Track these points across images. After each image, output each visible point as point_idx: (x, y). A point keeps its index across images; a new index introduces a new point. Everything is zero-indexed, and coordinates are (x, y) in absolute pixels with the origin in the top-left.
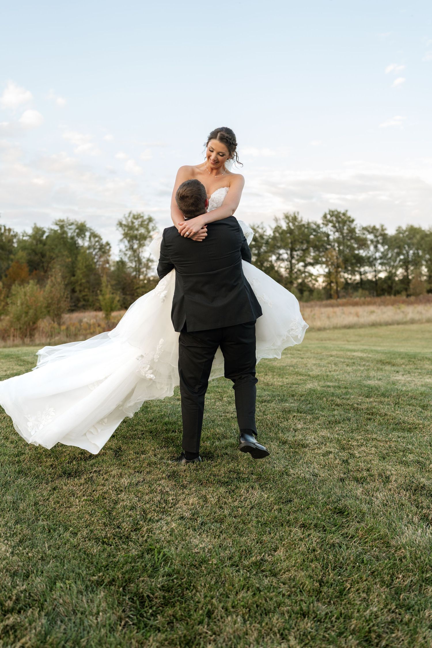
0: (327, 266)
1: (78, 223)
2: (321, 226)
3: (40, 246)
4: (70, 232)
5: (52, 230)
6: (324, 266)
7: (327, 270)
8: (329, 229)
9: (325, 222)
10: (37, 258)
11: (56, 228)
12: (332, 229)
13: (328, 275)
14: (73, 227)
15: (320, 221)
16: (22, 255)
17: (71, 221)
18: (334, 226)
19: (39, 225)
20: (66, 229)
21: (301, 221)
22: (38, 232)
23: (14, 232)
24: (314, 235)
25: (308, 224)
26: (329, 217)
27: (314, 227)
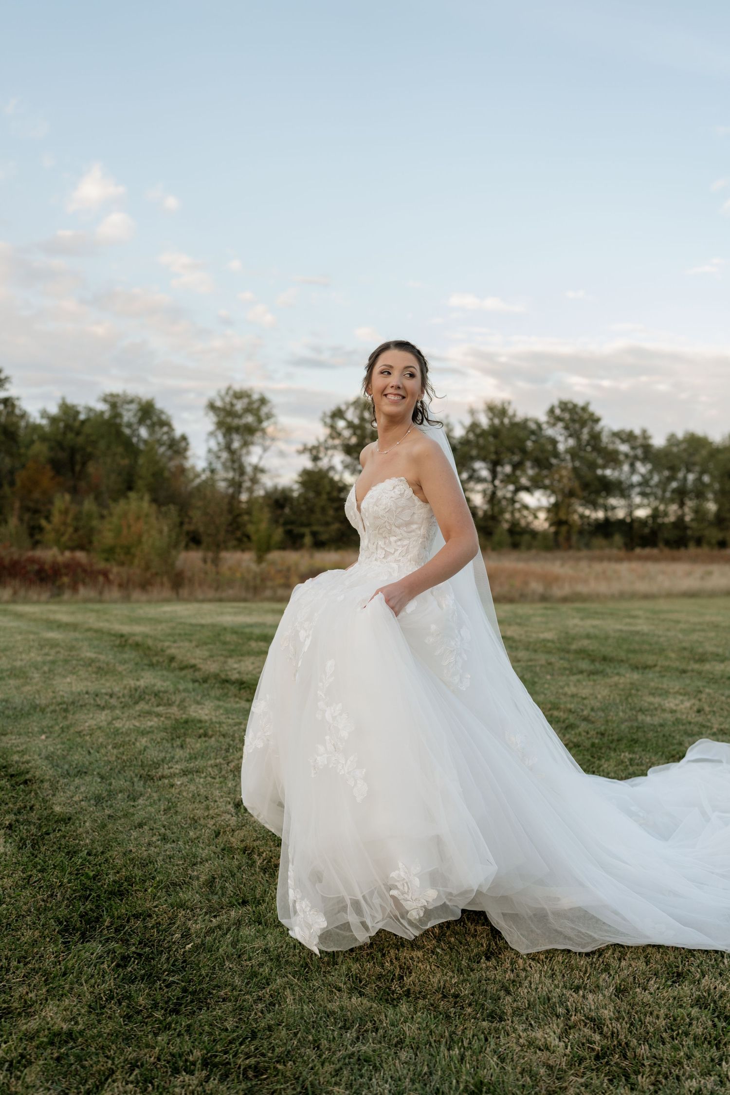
0: (554, 492)
1: (140, 399)
2: (545, 426)
3: (70, 436)
4: (129, 415)
5: (90, 409)
6: (548, 492)
7: (553, 500)
8: (557, 432)
9: (552, 421)
10: (62, 455)
11: (103, 407)
12: (563, 431)
13: (554, 509)
14: (134, 407)
15: (543, 418)
16: (40, 449)
17: (129, 398)
18: (566, 428)
19: (71, 400)
20: (120, 410)
21: (514, 415)
22: (68, 411)
23: (20, 409)
24: (534, 442)
25: (526, 421)
26: (558, 411)
27: (533, 426)
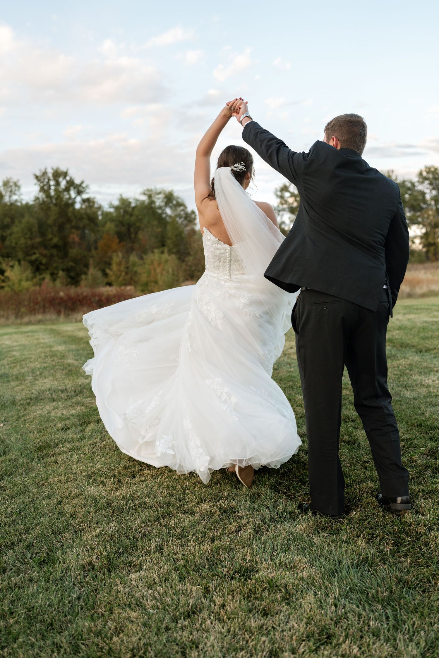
0: (424, 226)
1: (165, 191)
2: (416, 184)
3: (127, 217)
4: (159, 201)
5: (137, 200)
6: (421, 226)
7: (424, 231)
8: (425, 188)
9: (421, 180)
10: (124, 229)
11: (144, 198)
12: (429, 186)
13: (426, 236)
14: (161, 196)
15: (415, 179)
16: (110, 226)
17: (159, 191)
18: (431, 184)
19: (125, 196)
20: (154, 199)
21: (396, 179)
22: (125, 203)
23: (98, 204)
24: (410, 195)
25: (404, 182)
26: (425, 174)
27: (409, 185)
